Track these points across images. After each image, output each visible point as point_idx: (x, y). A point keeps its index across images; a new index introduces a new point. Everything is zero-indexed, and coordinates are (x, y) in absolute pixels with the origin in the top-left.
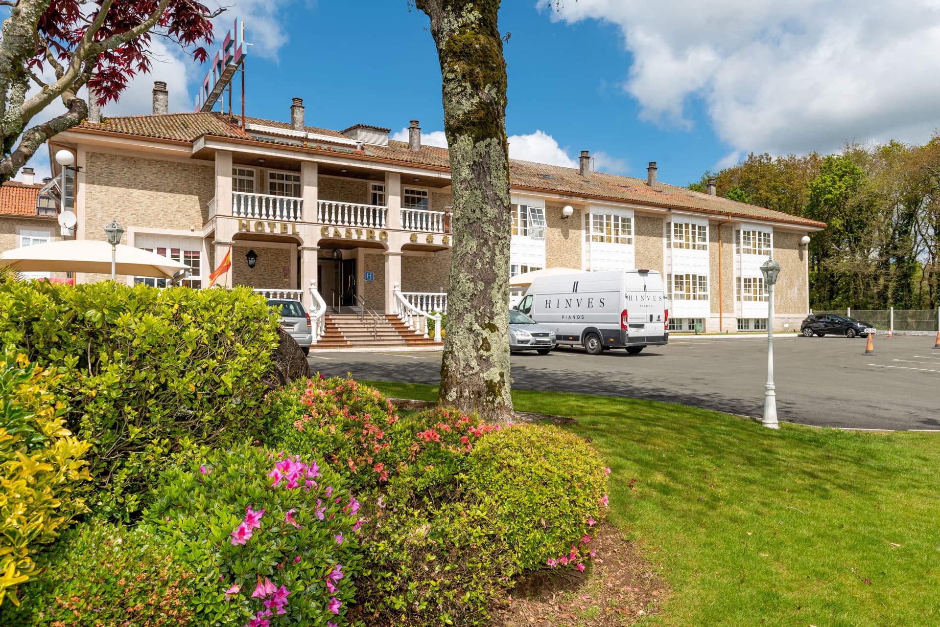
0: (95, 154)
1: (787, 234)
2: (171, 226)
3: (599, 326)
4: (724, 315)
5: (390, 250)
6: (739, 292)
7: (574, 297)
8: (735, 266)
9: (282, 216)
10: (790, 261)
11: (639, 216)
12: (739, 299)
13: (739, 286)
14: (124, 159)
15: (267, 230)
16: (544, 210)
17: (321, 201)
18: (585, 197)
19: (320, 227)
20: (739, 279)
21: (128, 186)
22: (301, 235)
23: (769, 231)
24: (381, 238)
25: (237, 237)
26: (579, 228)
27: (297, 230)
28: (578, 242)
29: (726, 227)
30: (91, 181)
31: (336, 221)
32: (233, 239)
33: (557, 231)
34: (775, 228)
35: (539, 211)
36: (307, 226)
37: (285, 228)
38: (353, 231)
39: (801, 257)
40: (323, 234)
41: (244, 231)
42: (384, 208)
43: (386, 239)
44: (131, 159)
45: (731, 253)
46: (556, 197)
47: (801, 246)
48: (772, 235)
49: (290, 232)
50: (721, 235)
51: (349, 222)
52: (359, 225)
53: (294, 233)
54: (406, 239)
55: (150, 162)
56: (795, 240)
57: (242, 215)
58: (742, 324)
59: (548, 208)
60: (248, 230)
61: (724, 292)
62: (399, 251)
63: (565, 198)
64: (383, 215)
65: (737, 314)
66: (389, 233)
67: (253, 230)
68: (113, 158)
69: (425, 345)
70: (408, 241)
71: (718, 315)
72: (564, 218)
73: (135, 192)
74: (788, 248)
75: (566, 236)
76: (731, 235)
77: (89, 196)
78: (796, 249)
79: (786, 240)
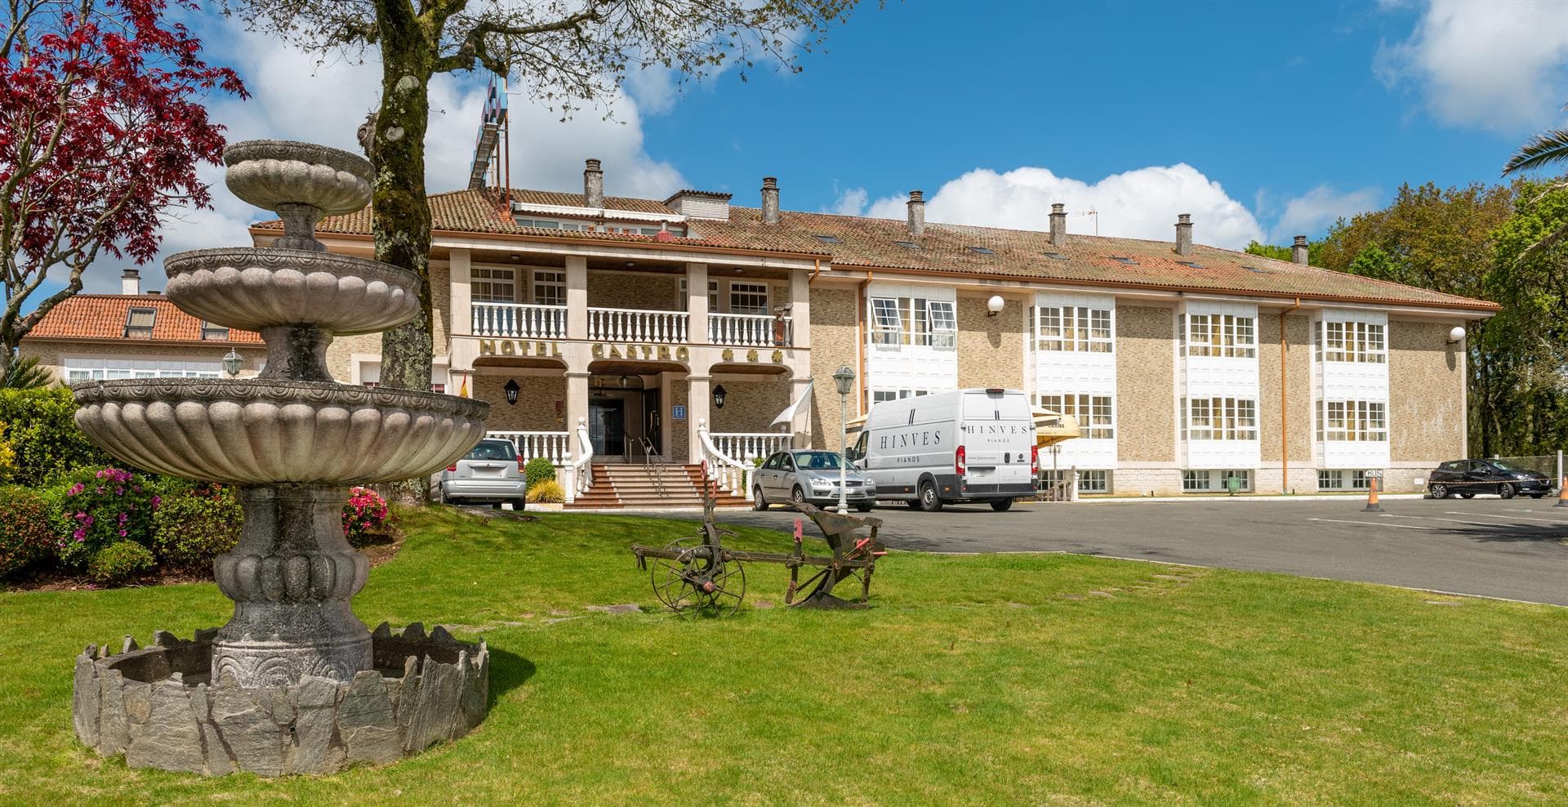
3: (934, 471)
4: (1289, 464)
5: (693, 374)
6: (1320, 425)
7: (910, 430)
8: (1313, 382)
9: (539, 333)
10: (1428, 371)
11: (1122, 307)
12: (1320, 437)
13: (1320, 415)
15: (519, 352)
16: (954, 305)
17: (593, 309)
18: (1025, 280)
19: (590, 346)
20: (1320, 404)
22: (565, 358)
23: (1382, 321)
24: (679, 357)
25: (478, 363)
26: (1019, 330)
27: (559, 351)
28: (1017, 352)
29: (1296, 317)
31: (615, 336)
32: (474, 365)
33: (980, 338)
34: (1391, 315)
35: (947, 307)
36: (573, 345)
37: (542, 347)
38: (638, 349)
39: (1452, 364)
40: (595, 355)
41: (487, 354)
42: (684, 314)
43: (687, 358)
45: (1307, 361)
46: (974, 284)
47: (1450, 345)
48: (1386, 330)
49: (549, 353)
50: (1286, 332)
51: (634, 336)
52: (648, 339)
53: (555, 355)
54: (716, 357)
56: (1440, 335)
57: (486, 333)
58: (1328, 479)
59: (961, 301)
60: (493, 354)
61: (1292, 426)
62: (707, 374)
63: (989, 285)
64: (683, 325)
65: (1317, 463)
66: (689, 349)
67: (499, 352)
69: (730, 504)
70: (720, 360)
71: (1280, 464)
72: (992, 315)
74: (1425, 348)
75: (996, 343)
76: (1306, 330)
78: (1440, 350)
79: (1419, 336)
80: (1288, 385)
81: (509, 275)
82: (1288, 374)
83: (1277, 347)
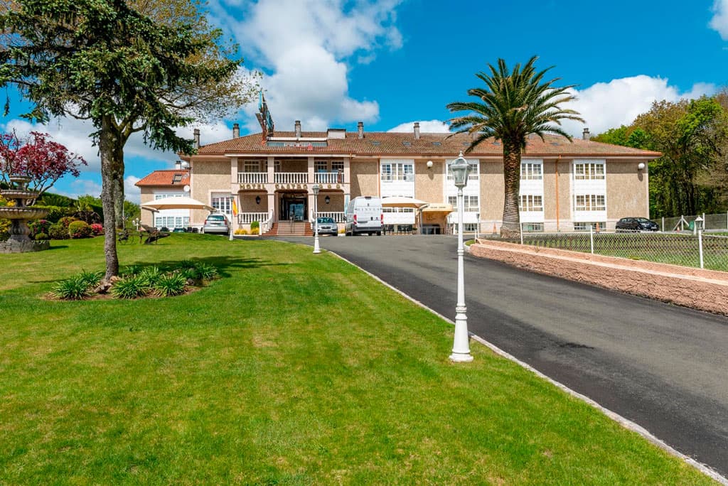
0: (196, 162)
1: (626, 163)
2: (225, 188)
4: (560, 220)
5: (309, 193)
8: (572, 188)
9: (259, 181)
11: (483, 163)
14: (207, 162)
15: (252, 188)
16: (413, 165)
17: (276, 173)
18: (442, 155)
19: (275, 185)
20: (573, 196)
21: (209, 174)
22: (267, 189)
23: (603, 163)
24: (304, 188)
25: (240, 191)
26: (440, 173)
27: (265, 187)
29: (563, 163)
30: (195, 173)
33: (425, 176)
34: (608, 160)
35: (411, 166)
36: (270, 185)
37: (259, 186)
38: (291, 186)
39: (641, 178)
40: (277, 188)
41: (242, 189)
42: (306, 173)
43: (306, 188)
44: (209, 162)
45: (567, 180)
46: (422, 157)
47: (640, 171)
48: (605, 166)
49: (262, 188)
50: (558, 168)
51: (290, 181)
55: (216, 162)
56: (633, 167)
57: (242, 182)
59: (416, 164)
60: (244, 188)
61: (561, 205)
62: (313, 193)
63: (428, 157)
64: (306, 177)
65: (573, 220)
66: (307, 185)
67: (246, 188)
68: (203, 162)
71: (556, 220)
72: (428, 168)
73: (212, 175)
74: (626, 173)
76: (567, 167)
77: (195, 179)
78: (634, 173)
79: (624, 168)
80: (559, 189)
81: (257, 163)
82: (559, 185)
83: (554, 175)
